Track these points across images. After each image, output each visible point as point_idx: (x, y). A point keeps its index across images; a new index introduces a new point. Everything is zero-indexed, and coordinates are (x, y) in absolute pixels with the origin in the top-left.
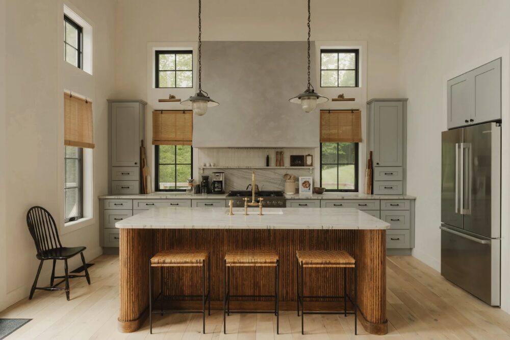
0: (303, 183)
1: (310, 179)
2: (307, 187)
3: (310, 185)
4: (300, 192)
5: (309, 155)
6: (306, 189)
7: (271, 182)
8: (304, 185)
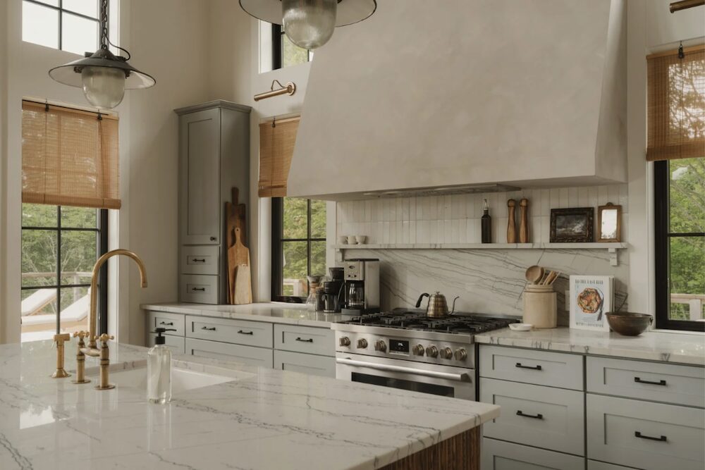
0: (581, 298)
1: (602, 283)
2: (592, 311)
3: (600, 304)
4: (573, 324)
5: (610, 206)
6: (589, 315)
7: (497, 290)
8: (585, 302)
